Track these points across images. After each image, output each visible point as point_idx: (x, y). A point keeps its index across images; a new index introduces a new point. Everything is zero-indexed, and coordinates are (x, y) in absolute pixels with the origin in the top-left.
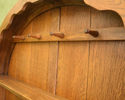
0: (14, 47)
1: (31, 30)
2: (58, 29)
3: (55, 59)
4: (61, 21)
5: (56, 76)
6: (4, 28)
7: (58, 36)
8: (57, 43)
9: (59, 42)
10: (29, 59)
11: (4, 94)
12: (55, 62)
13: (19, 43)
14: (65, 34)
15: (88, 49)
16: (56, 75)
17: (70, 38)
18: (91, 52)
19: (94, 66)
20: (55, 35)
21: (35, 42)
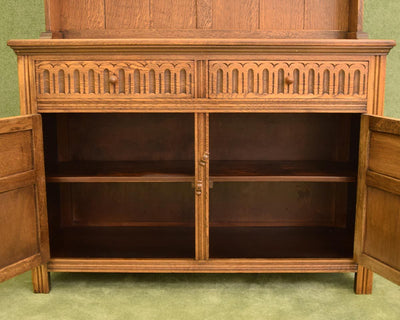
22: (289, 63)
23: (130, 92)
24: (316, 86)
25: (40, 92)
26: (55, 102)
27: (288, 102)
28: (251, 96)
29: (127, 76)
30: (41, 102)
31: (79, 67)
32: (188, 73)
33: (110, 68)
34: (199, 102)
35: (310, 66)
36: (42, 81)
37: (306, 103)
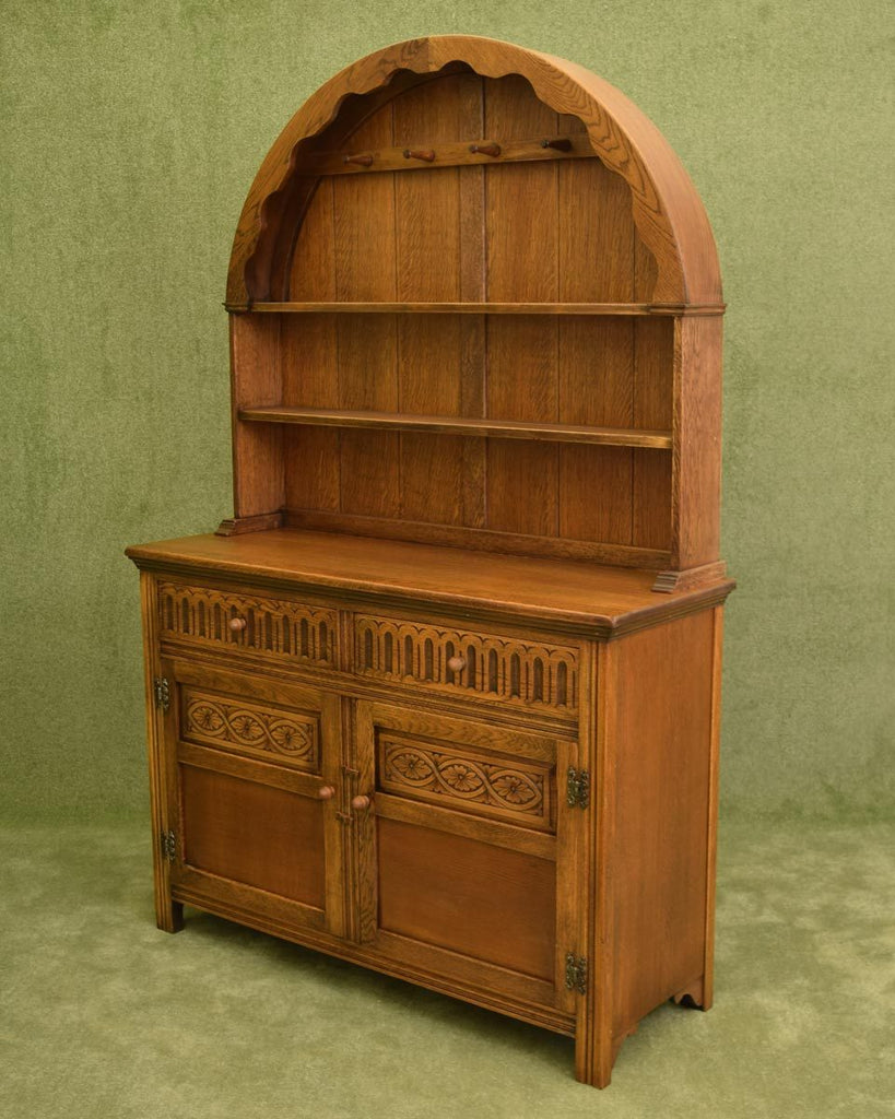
0: (313, 195)
1: (388, 133)
2: (482, 132)
3: (479, 212)
4: (489, 109)
5: (483, 256)
6: (307, 132)
7: (488, 153)
8: (481, 169)
9: (485, 166)
10: (390, 227)
11: (279, 377)
12: (478, 219)
13: (334, 177)
14: (502, 146)
15: (555, 179)
16: (484, 251)
17: (516, 154)
18: (563, 182)
19: (569, 212)
20: (481, 150)
21: (408, 172)
22: (461, 633)
23: (261, 646)
24: (500, 681)
25: (163, 628)
26: (180, 646)
27: (461, 702)
28: (409, 680)
29: (257, 622)
30: (166, 643)
31: (204, 597)
32: (329, 628)
33: (238, 605)
34: (343, 678)
35: (492, 645)
36: (165, 611)
37: (487, 707)
